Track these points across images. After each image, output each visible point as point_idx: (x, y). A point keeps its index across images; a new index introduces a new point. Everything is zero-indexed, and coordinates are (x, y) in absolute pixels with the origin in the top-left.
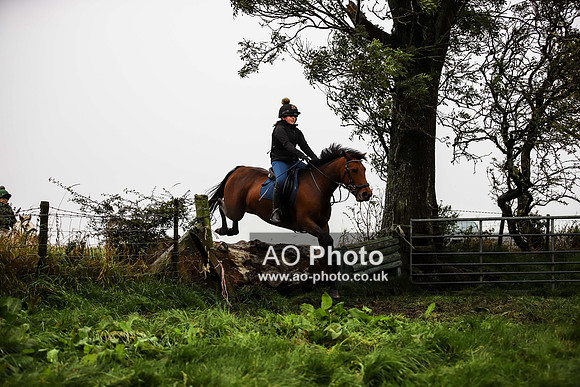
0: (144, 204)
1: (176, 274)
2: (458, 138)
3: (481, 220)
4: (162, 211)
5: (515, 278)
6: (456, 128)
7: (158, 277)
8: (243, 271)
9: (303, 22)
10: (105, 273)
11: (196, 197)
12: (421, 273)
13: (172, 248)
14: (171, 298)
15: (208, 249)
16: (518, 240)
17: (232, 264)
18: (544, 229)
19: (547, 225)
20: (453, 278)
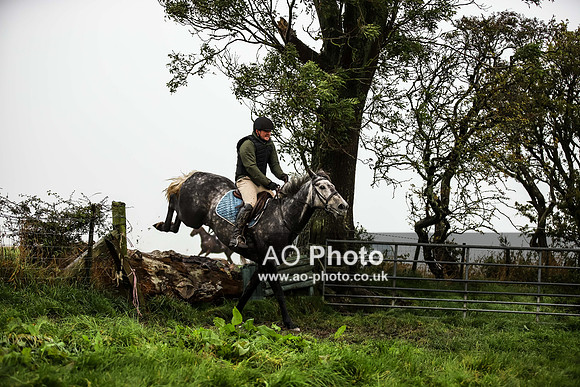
0: (60, 208)
1: (88, 280)
2: (380, 161)
3: (396, 245)
4: (79, 216)
5: (428, 305)
6: (378, 152)
7: (70, 281)
8: (155, 281)
9: (233, 35)
10: (17, 275)
11: (114, 204)
12: (333, 293)
13: (86, 253)
14: (82, 303)
15: (122, 256)
16: (432, 267)
17: (146, 273)
18: (459, 256)
19: (463, 255)
20: (365, 301)
